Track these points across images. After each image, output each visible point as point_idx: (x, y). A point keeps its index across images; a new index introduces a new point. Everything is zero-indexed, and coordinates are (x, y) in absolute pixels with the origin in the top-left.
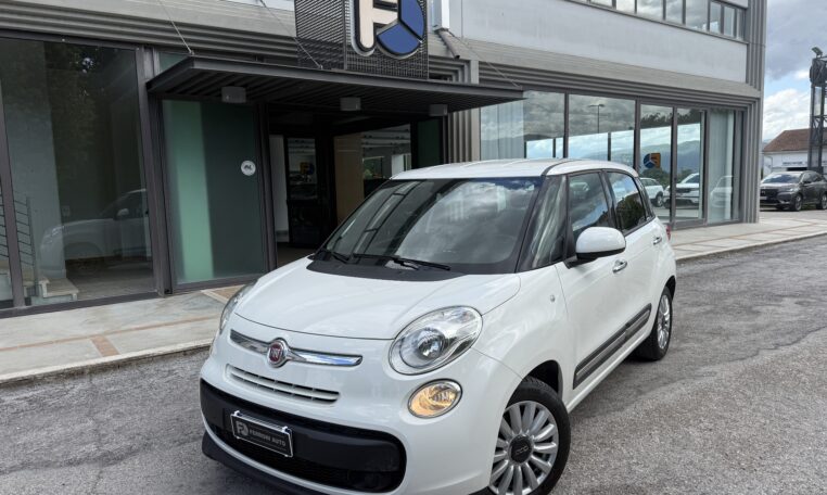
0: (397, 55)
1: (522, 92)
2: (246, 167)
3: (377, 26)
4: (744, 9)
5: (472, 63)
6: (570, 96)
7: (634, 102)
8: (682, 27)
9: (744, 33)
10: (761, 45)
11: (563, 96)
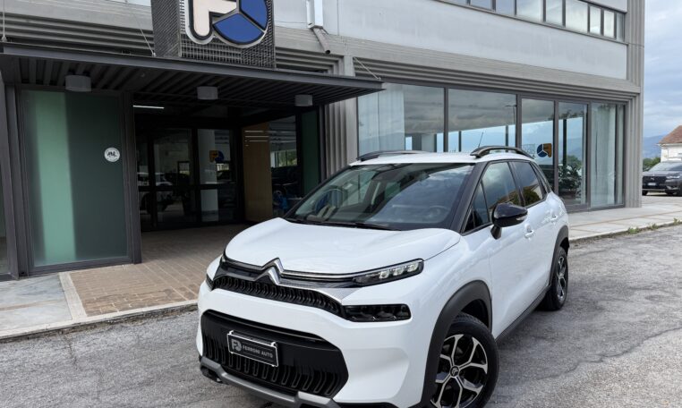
0: (238, 43)
1: (381, 83)
2: (111, 153)
3: (213, 15)
4: (624, 13)
5: (345, 58)
6: (450, 91)
7: (514, 96)
8: (562, 27)
9: (623, 36)
10: (640, 45)
11: (442, 90)
